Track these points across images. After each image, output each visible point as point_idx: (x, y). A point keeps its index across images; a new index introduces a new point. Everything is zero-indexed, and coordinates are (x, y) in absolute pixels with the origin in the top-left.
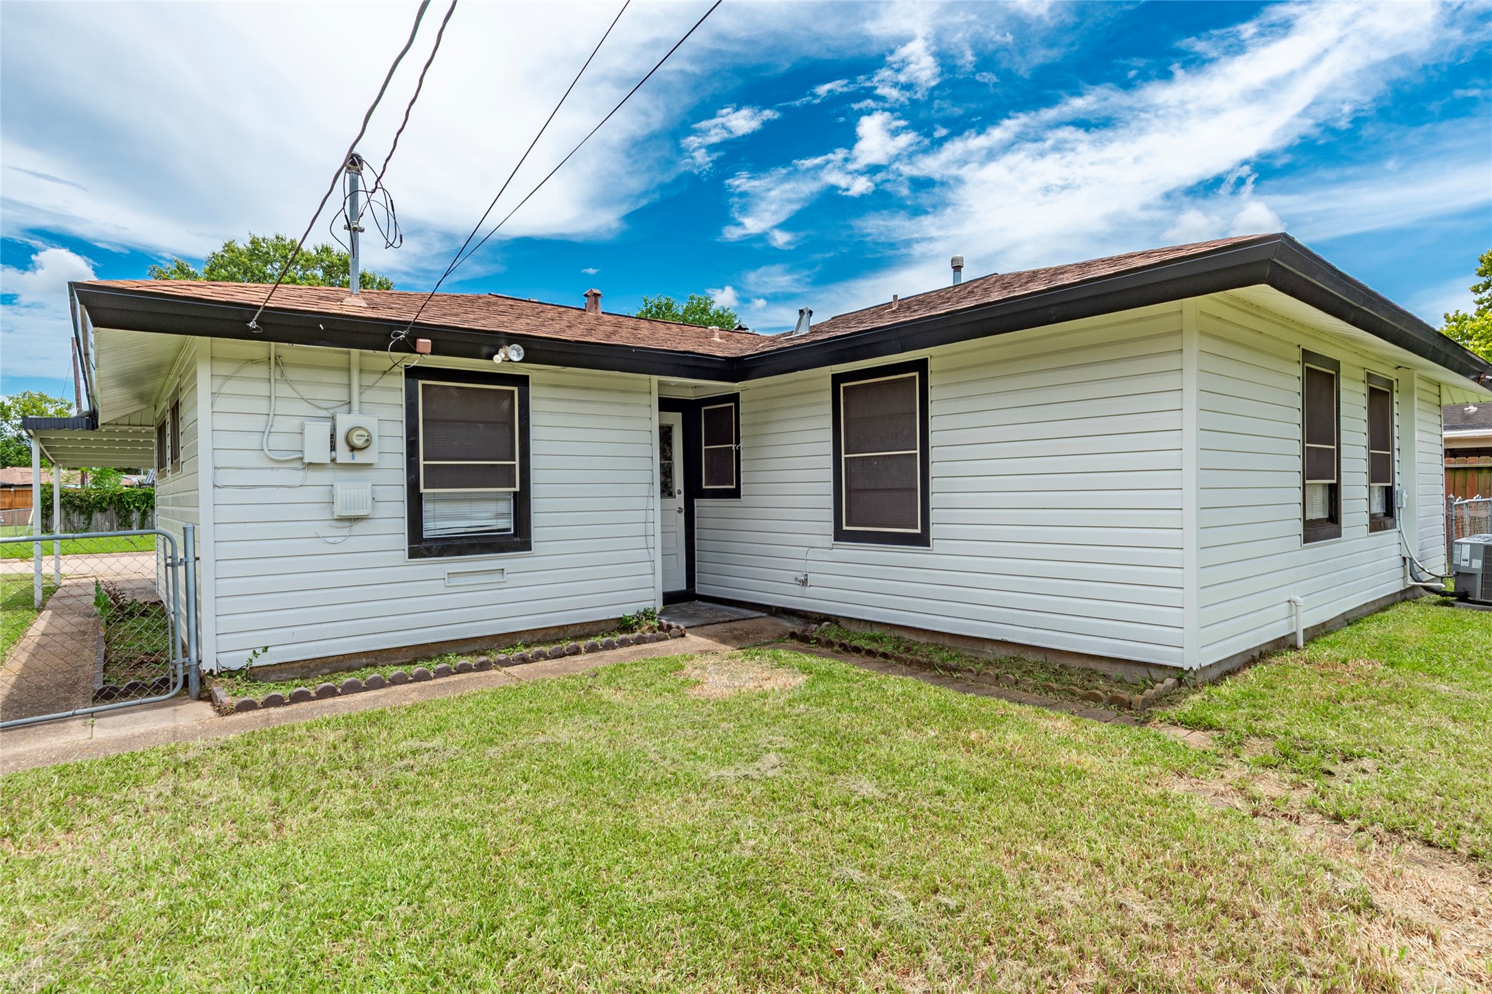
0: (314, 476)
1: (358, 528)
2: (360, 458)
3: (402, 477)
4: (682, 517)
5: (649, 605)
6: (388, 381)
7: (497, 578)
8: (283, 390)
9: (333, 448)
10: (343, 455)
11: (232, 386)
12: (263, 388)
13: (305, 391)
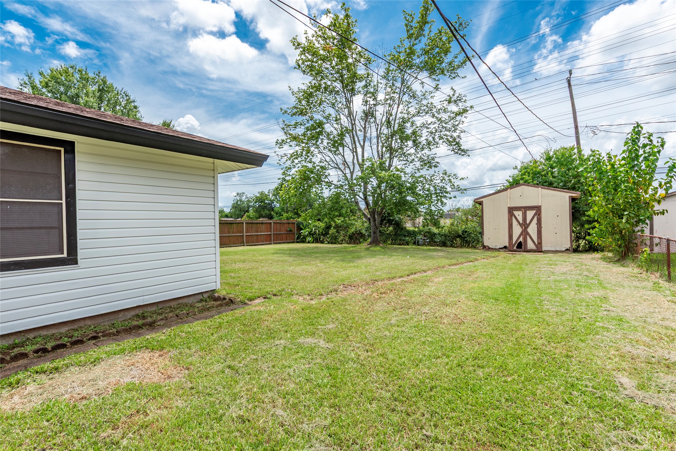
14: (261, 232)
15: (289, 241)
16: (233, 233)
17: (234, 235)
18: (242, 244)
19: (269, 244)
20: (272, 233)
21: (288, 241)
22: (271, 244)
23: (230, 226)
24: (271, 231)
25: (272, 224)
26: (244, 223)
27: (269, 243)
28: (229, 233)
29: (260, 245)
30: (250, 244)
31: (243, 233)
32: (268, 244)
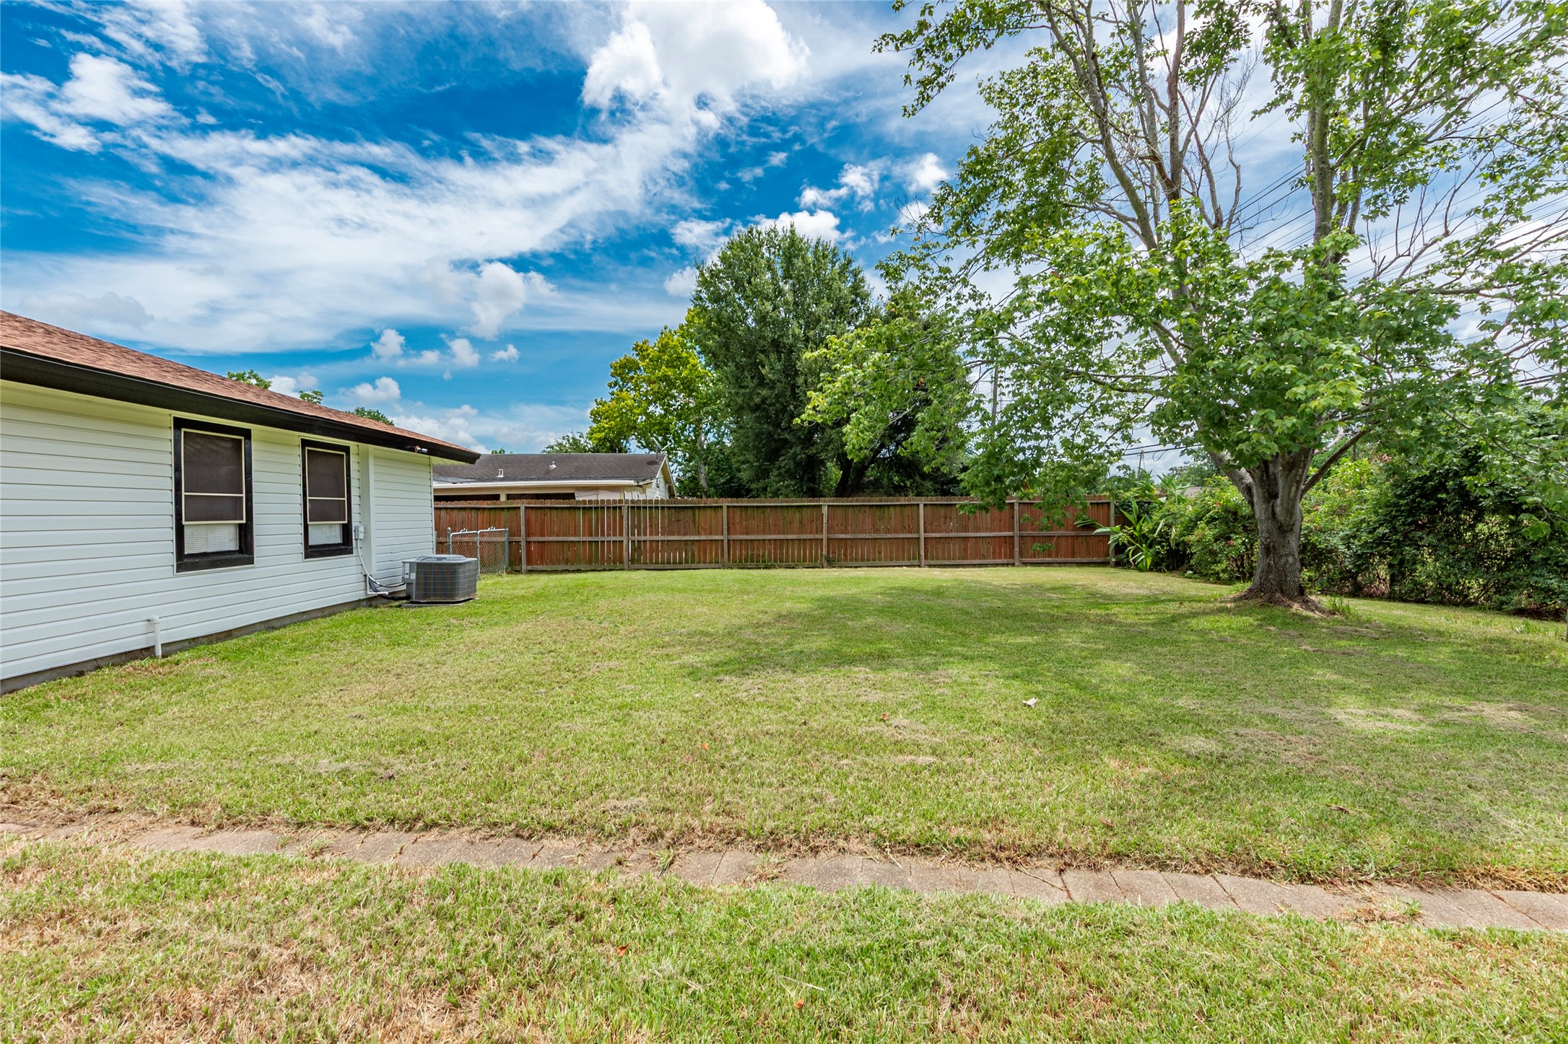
14: (977, 530)
15: (1085, 560)
16: (888, 531)
17: (889, 536)
18: (916, 562)
19: (1007, 565)
20: (1017, 532)
21: (1078, 560)
22: (1013, 565)
23: (878, 513)
24: (1012, 530)
25: (1016, 507)
26: (921, 506)
27: (1005, 561)
28: (877, 531)
29: (974, 566)
30: (939, 562)
31: (918, 531)
32: (1003, 565)
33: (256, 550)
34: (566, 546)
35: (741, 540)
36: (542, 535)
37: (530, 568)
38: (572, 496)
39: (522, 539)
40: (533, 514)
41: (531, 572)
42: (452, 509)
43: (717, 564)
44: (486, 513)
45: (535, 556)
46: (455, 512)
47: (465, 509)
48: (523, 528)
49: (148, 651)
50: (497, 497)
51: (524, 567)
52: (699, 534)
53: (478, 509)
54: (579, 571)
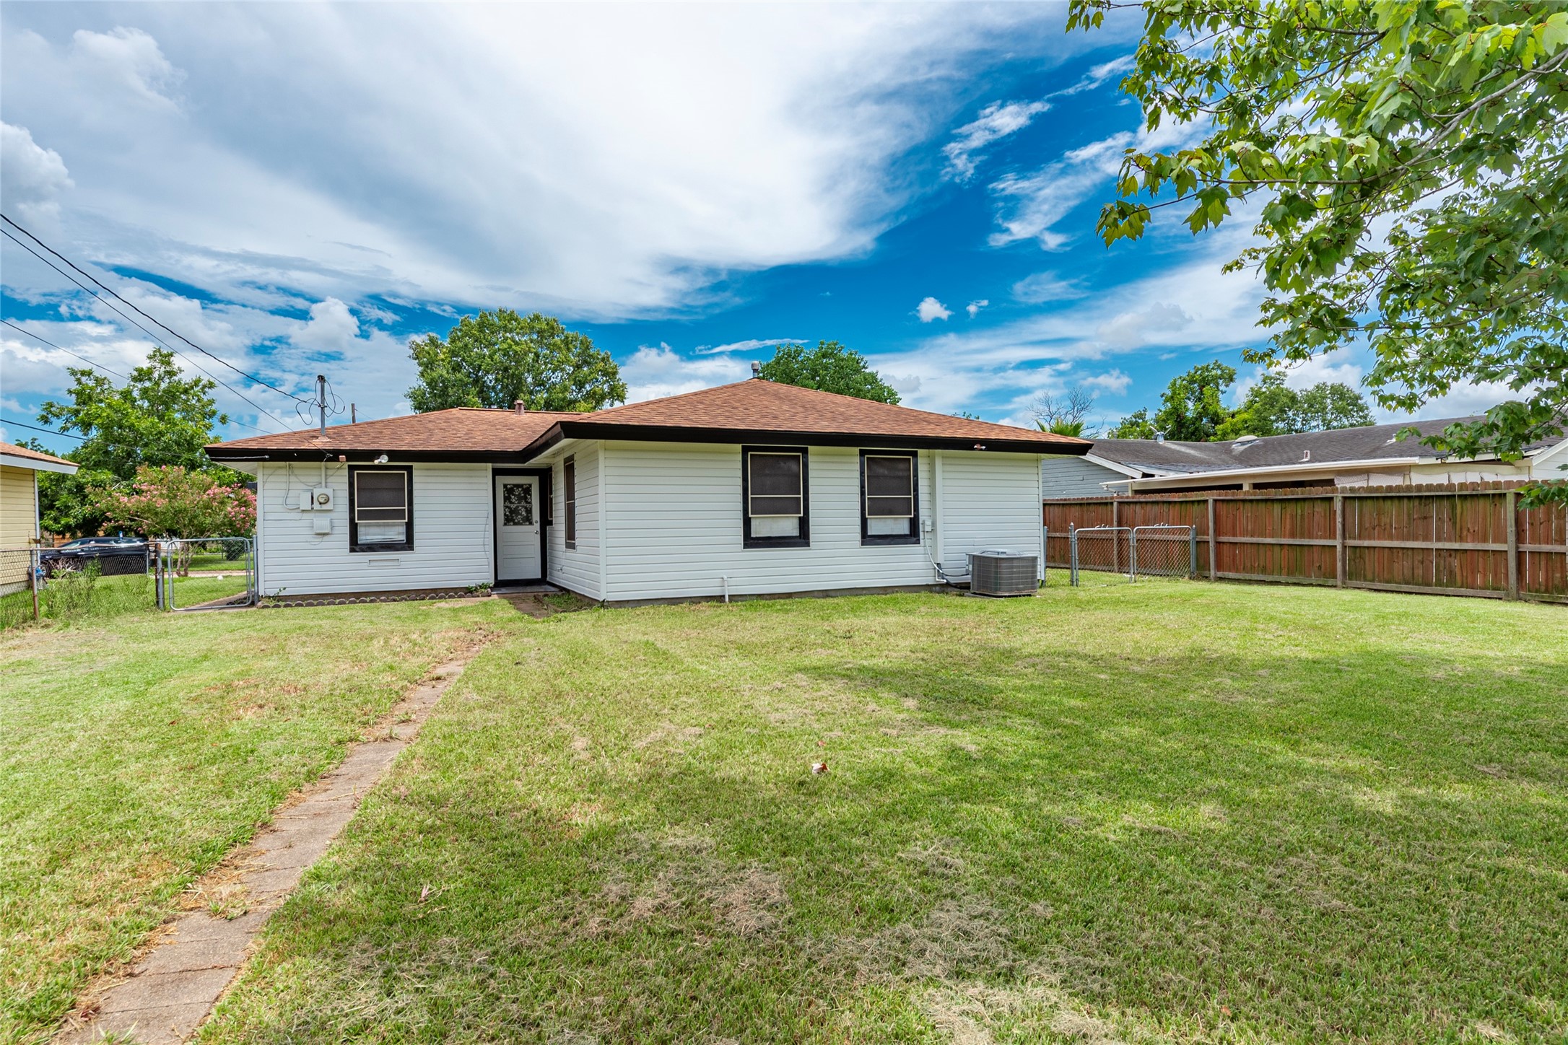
0: (306, 516)
1: (326, 538)
2: (324, 507)
3: (347, 516)
4: (538, 537)
5: (485, 582)
6: (340, 472)
7: (396, 563)
8: (293, 479)
9: (312, 503)
10: (316, 506)
11: (271, 479)
12: (284, 479)
13: (303, 479)
33: (811, 536)
34: (1262, 549)
35: (1549, 554)
36: (1235, 535)
37: (1220, 574)
38: (1330, 483)
39: (1210, 538)
40: (1223, 509)
41: (1220, 579)
42: (1146, 503)
43: (1496, 591)
44: (1177, 507)
45: (1226, 560)
46: (1149, 507)
47: (1157, 503)
48: (1211, 525)
49: (720, 598)
50: (1240, 487)
51: (1212, 572)
52: (1461, 539)
53: (1170, 503)
54: (1277, 583)
